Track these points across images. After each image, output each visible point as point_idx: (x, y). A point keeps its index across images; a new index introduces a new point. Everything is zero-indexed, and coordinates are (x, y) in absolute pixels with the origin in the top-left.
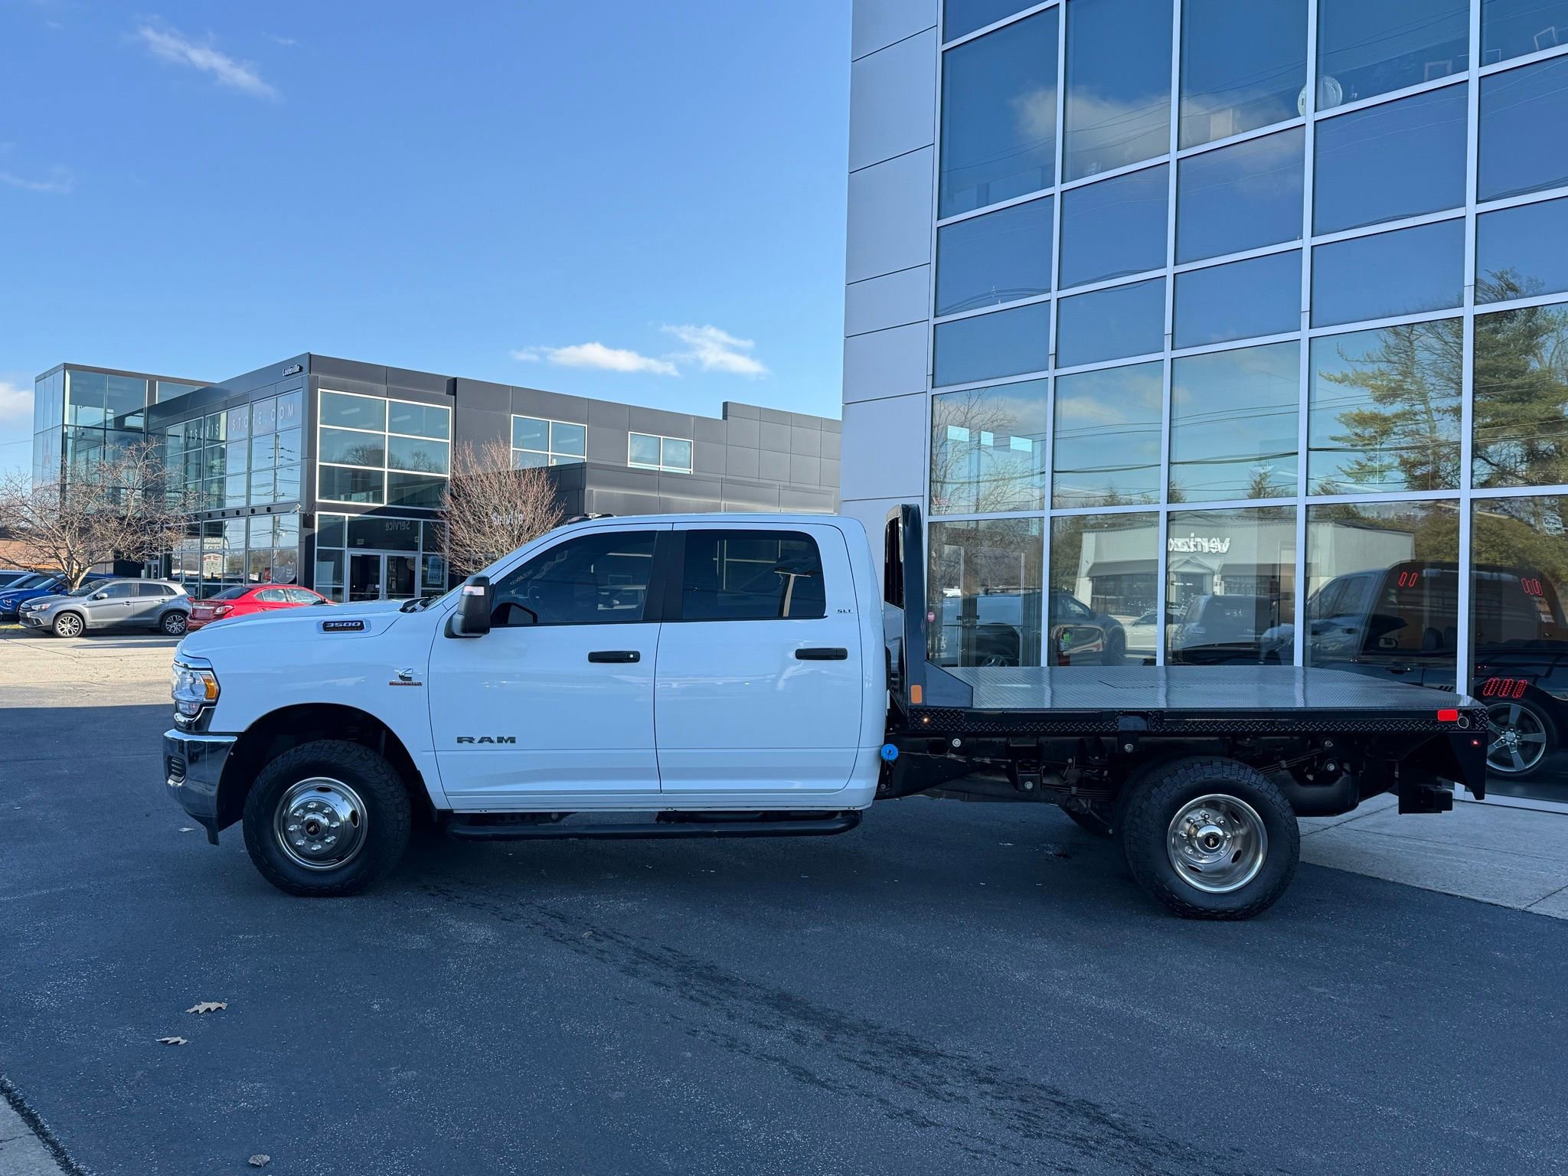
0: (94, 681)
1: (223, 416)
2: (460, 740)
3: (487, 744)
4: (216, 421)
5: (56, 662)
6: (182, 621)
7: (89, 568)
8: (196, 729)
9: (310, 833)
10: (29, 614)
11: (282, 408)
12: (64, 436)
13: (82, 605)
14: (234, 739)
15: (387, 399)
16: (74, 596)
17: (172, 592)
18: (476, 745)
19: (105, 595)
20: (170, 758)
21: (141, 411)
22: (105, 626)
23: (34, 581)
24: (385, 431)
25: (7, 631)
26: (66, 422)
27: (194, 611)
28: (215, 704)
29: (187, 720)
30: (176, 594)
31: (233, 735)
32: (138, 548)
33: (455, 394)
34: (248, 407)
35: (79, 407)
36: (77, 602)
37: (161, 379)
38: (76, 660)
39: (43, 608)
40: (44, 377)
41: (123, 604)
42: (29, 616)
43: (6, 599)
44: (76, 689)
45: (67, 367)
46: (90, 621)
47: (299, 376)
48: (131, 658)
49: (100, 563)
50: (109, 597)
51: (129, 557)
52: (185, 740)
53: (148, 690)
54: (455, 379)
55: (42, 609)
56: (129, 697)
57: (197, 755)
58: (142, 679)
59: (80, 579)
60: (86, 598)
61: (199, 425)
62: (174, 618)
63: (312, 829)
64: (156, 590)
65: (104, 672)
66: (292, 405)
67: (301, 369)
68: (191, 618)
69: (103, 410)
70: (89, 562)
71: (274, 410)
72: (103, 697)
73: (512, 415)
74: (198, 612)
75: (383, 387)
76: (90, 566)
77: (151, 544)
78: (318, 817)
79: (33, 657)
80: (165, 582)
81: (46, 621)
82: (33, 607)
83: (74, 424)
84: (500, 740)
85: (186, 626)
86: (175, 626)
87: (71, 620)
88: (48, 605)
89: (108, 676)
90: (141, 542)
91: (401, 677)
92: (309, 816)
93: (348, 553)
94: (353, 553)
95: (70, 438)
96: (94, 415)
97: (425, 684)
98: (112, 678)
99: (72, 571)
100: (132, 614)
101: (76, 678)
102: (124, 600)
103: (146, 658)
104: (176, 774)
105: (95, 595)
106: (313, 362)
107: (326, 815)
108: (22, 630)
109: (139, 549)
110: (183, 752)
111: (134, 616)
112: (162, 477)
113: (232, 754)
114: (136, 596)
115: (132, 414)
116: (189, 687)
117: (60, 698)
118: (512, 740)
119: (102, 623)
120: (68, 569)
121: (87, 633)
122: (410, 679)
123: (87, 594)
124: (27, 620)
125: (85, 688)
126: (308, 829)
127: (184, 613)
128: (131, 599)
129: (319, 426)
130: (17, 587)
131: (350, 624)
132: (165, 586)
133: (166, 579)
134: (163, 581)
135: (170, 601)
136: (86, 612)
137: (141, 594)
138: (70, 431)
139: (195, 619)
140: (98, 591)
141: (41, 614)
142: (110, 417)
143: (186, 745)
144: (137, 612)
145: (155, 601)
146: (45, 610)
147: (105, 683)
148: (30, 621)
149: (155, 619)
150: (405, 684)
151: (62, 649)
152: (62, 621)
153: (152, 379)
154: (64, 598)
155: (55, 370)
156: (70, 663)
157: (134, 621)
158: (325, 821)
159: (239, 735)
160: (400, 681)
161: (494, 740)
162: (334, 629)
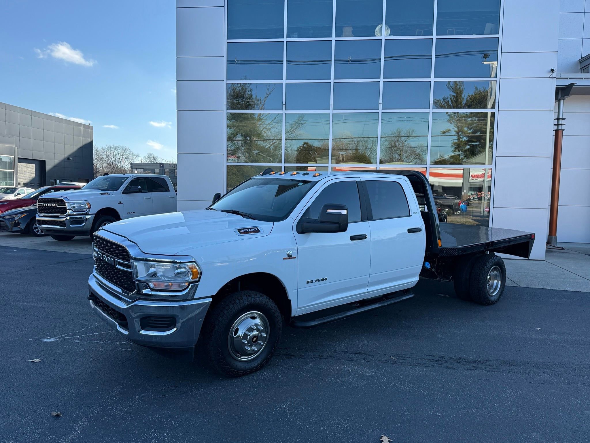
2: (308, 282)
9: (253, 342)
14: (210, 300)
63: (254, 339)
84: (322, 280)
91: (288, 255)
92: (253, 333)
113: (209, 308)
118: (326, 279)
122: (291, 256)
131: (252, 230)
150: (289, 258)
159: (212, 297)
160: (287, 257)
161: (320, 280)
162: (245, 233)
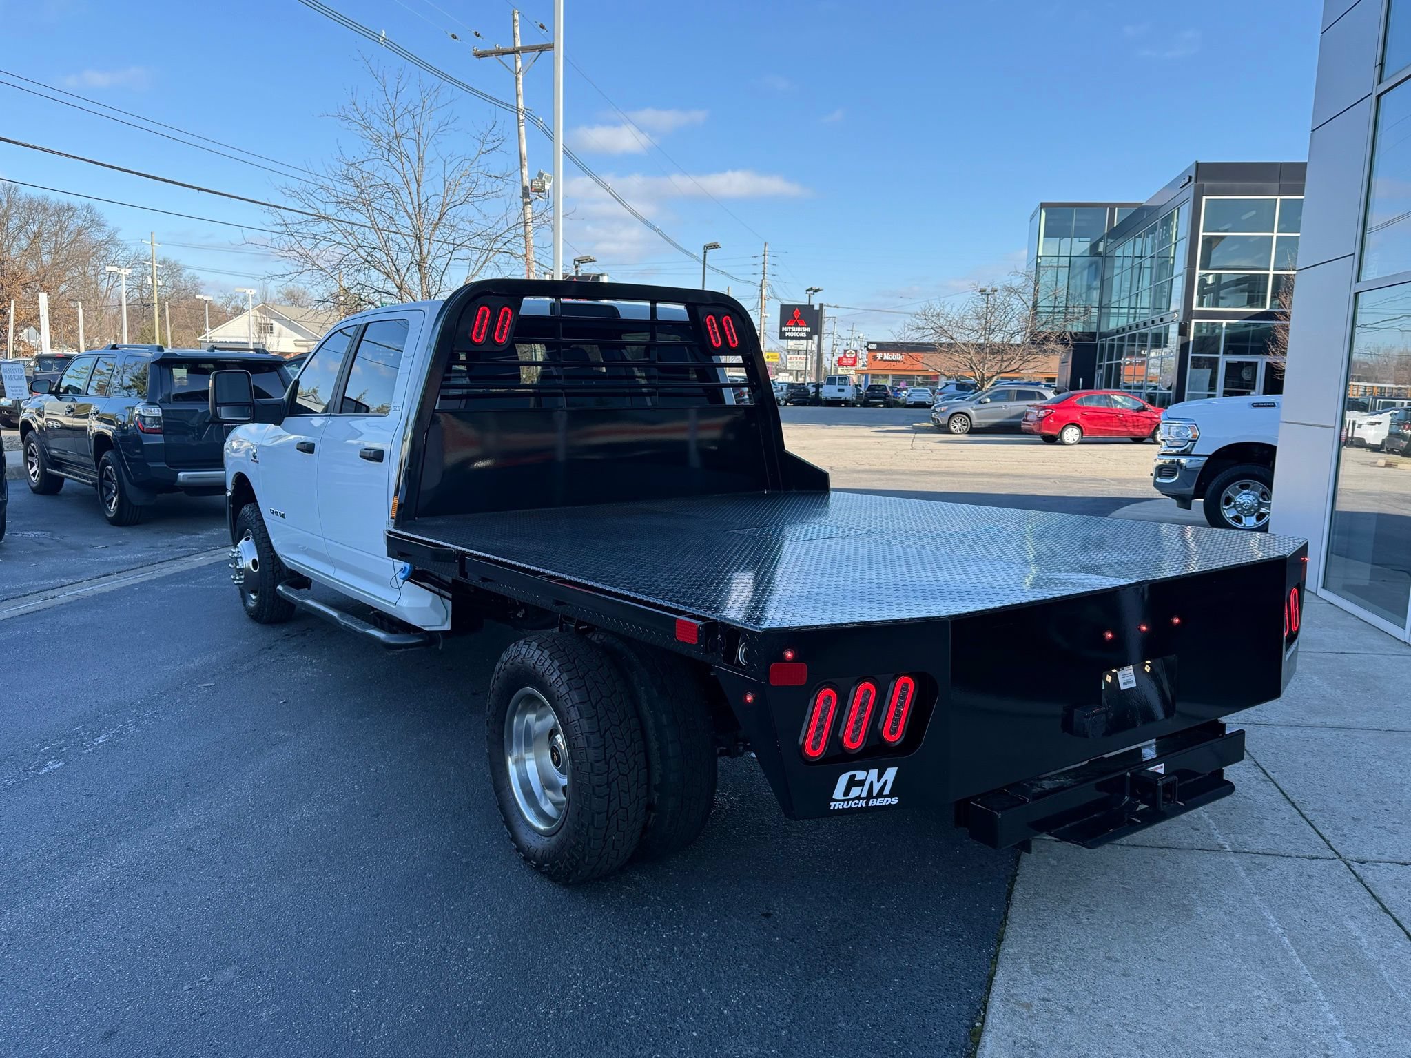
13: (971, 408)
16: (965, 401)
17: (1042, 397)
19: (988, 400)
22: (987, 426)
26: (1040, 254)
30: (1045, 398)
36: (967, 406)
41: (1002, 407)
45: (1047, 205)
46: (976, 422)
50: (991, 401)
55: (940, 411)
60: (973, 402)
64: (1030, 395)
80: (1038, 388)
81: (943, 420)
82: (935, 409)
87: (962, 420)
88: (946, 408)
93: (1224, 359)
94: (1227, 359)
100: (1008, 416)
102: (1002, 404)
105: (981, 400)
108: (928, 427)
111: (1010, 418)
114: (1013, 400)
119: (985, 423)
121: (973, 431)
123: (975, 399)
128: (1009, 404)
132: (1039, 393)
136: (972, 413)
137: (1018, 399)
140: (983, 396)
141: (940, 414)
144: (1012, 414)
145: (1028, 404)
146: (944, 411)
148: (933, 420)
151: (951, 442)
152: (955, 421)
153: (1112, 206)
155: (1035, 211)
157: (1010, 422)
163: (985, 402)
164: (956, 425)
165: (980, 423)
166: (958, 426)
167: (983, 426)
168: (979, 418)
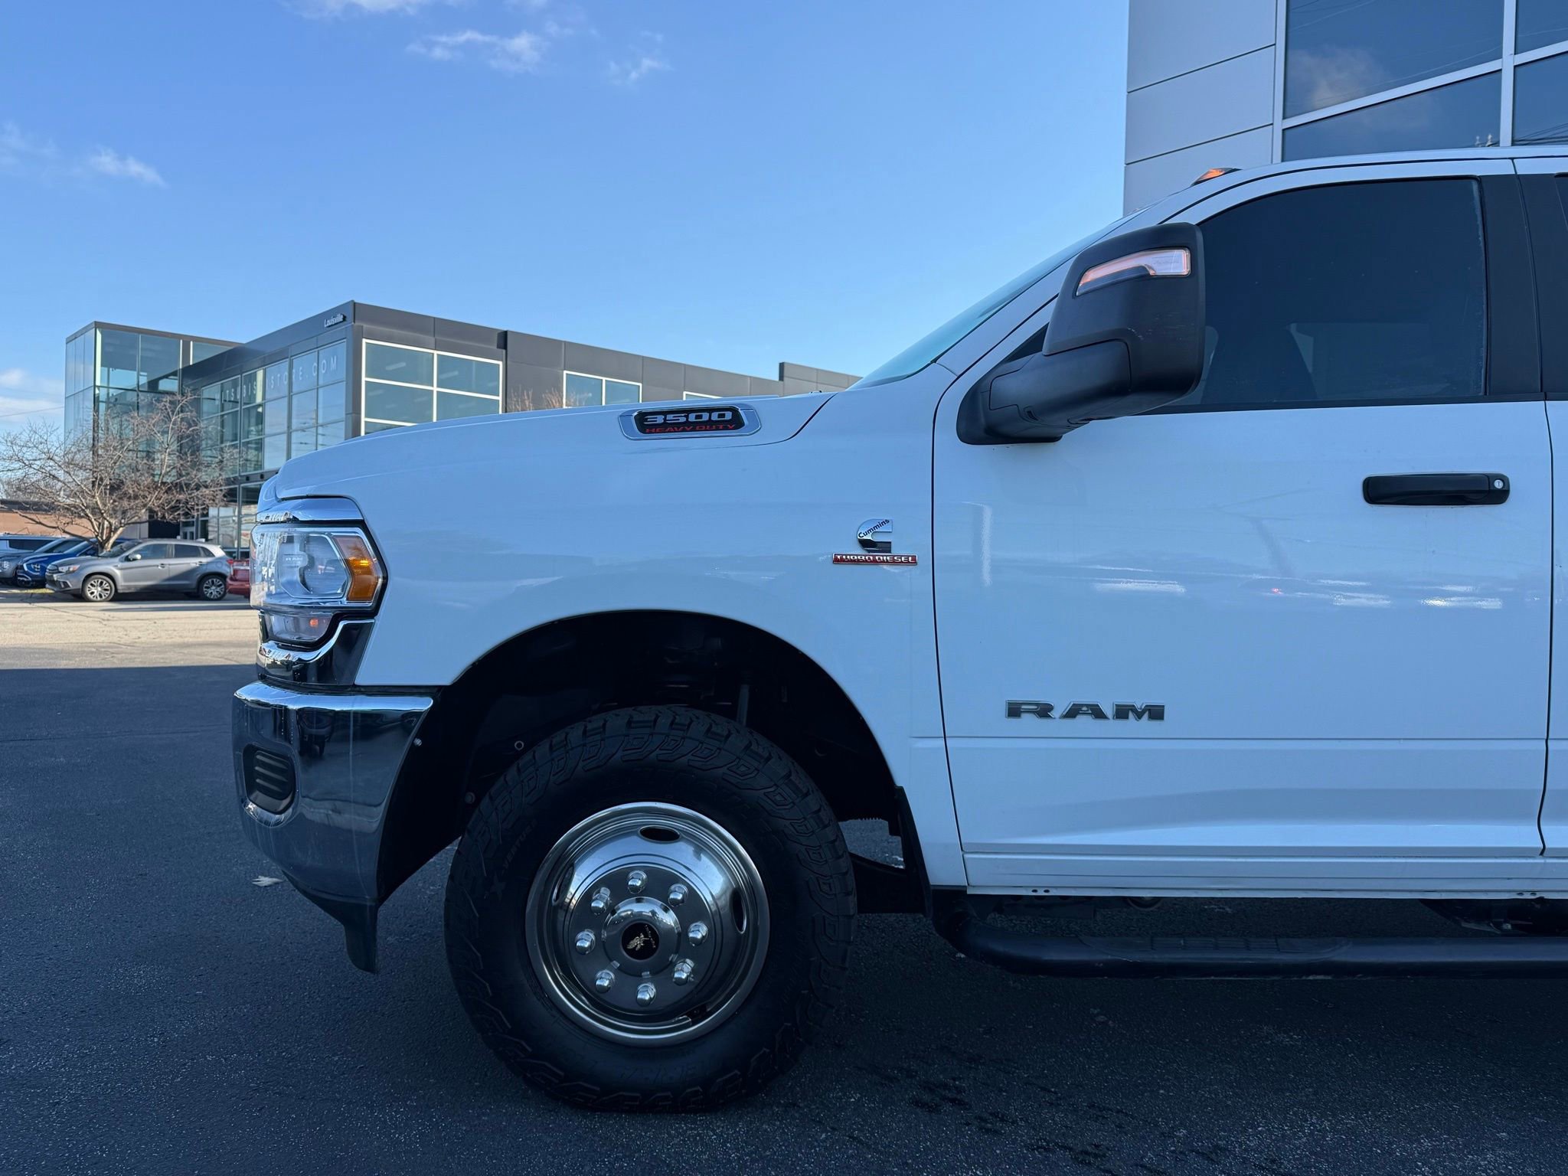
0: (122, 642)
1: (260, 374)
2: (1014, 711)
3: (1084, 722)
4: (252, 378)
5: (82, 624)
6: (220, 585)
7: (121, 529)
8: (319, 680)
9: (633, 953)
10: (55, 577)
11: (324, 361)
12: (96, 400)
13: (114, 567)
14: (423, 705)
15: (436, 353)
16: (103, 557)
17: (209, 554)
18: (1054, 724)
19: (139, 556)
20: (250, 752)
21: (174, 374)
22: (138, 590)
23: (65, 545)
24: (433, 386)
25: (34, 596)
26: (98, 383)
27: (235, 571)
28: (373, 613)
29: (294, 656)
30: (213, 556)
31: (421, 694)
32: (172, 507)
33: (505, 347)
34: (287, 363)
35: (111, 369)
36: (108, 564)
37: (196, 339)
38: (105, 623)
39: (71, 569)
40: (75, 337)
41: (158, 566)
42: (55, 579)
43: (34, 564)
44: (99, 650)
45: (98, 325)
46: (122, 585)
47: (343, 327)
48: (166, 621)
49: (133, 523)
50: (143, 558)
51: (164, 517)
52: (291, 707)
53: (186, 652)
54: (506, 333)
55: (69, 571)
56: (163, 658)
57: (321, 741)
58: (178, 640)
59: (112, 541)
60: (117, 560)
61: (235, 384)
62: (213, 582)
63: (637, 942)
64: (194, 552)
65: (134, 634)
66: (332, 361)
67: (344, 318)
68: (232, 579)
69: (135, 373)
70: (121, 523)
71: (316, 364)
72: (131, 659)
73: (565, 372)
74: (239, 573)
75: (432, 340)
76: (121, 527)
77: (187, 503)
78: (645, 908)
79: (59, 620)
80: (202, 543)
81: (74, 584)
82: (60, 569)
83: (106, 385)
84: (1122, 712)
85: (225, 590)
86: (213, 591)
87: (102, 583)
88: (77, 567)
89: (139, 638)
90: (177, 500)
91: (865, 544)
92: (629, 908)
95: (102, 402)
96: (128, 378)
97: (924, 559)
98: (143, 640)
99: (102, 533)
100: (167, 576)
101: (101, 639)
102: (158, 562)
103: (183, 621)
104: (266, 791)
105: (127, 556)
106: (355, 311)
107: (669, 905)
108: (49, 595)
109: (174, 509)
110: (287, 738)
111: (169, 579)
112: (197, 433)
113: (418, 742)
114: (172, 558)
115: (166, 377)
116: (297, 577)
117: (77, 659)
118: (1156, 713)
119: (135, 586)
120: (99, 529)
121: (119, 597)
122: (886, 547)
123: (118, 555)
124: (53, 583)
125: (110, 650)
126: (626, 942)
127: (222, 576)
128: (166, 561)
129: (364, 379)
130: (47, 552)
131: (705, 417)
132: (202, 548)
133: (203, 540)
134: (201, 543)
135: (208, 563)
136: (118, 574)
137: (177, 556)
138: (102, 394)
139: (236, 580)
140: (132, 551)
141: (69, 576)
142: (144, 380)
143: (293, 719)
144: (173, 574)
145: (193, 562)
146: (73, 572)
147: (135, 644)
148: (57, 584)
149: (192, 583)
150: (875, 562)
151: (91, 613)
152: (92, 585)
153: (187, 339)
154: (95, 560)
155: (86, 329)
156: (98, 625)
157: (169, 585)
158: (669, 919)
159: (436, 692)
160: (859, 552)
161: (1108, 711)
162: (666, 428)
163: (135, 560)
164: (94, 590)
165: (129, 587)
166: (97, 590)
167: (132, 590)
168: (126, 580)
